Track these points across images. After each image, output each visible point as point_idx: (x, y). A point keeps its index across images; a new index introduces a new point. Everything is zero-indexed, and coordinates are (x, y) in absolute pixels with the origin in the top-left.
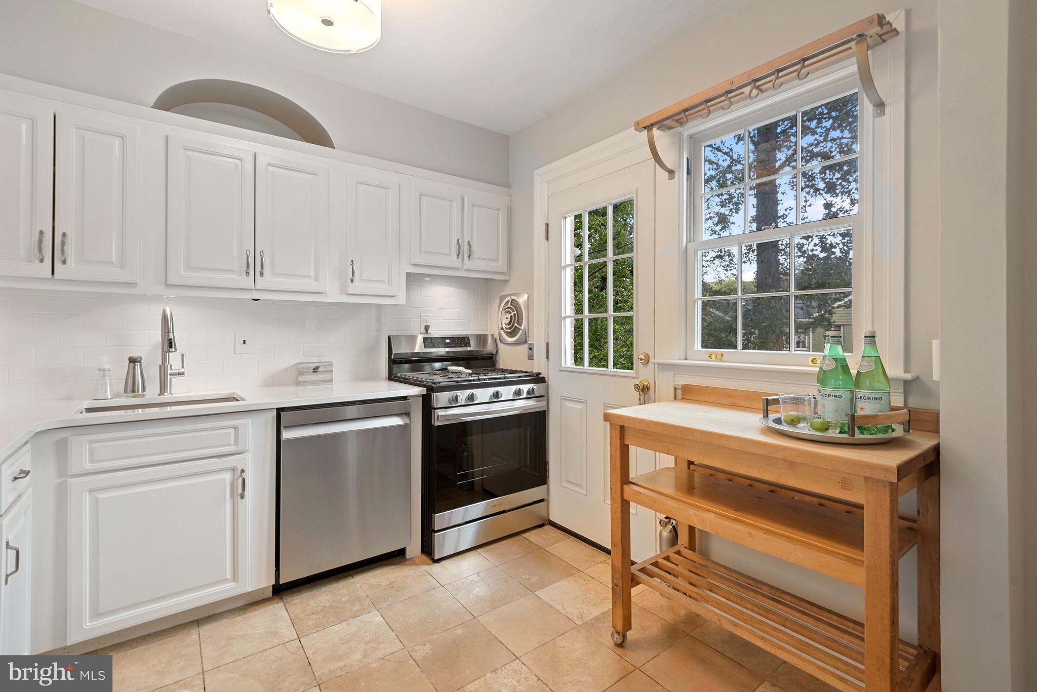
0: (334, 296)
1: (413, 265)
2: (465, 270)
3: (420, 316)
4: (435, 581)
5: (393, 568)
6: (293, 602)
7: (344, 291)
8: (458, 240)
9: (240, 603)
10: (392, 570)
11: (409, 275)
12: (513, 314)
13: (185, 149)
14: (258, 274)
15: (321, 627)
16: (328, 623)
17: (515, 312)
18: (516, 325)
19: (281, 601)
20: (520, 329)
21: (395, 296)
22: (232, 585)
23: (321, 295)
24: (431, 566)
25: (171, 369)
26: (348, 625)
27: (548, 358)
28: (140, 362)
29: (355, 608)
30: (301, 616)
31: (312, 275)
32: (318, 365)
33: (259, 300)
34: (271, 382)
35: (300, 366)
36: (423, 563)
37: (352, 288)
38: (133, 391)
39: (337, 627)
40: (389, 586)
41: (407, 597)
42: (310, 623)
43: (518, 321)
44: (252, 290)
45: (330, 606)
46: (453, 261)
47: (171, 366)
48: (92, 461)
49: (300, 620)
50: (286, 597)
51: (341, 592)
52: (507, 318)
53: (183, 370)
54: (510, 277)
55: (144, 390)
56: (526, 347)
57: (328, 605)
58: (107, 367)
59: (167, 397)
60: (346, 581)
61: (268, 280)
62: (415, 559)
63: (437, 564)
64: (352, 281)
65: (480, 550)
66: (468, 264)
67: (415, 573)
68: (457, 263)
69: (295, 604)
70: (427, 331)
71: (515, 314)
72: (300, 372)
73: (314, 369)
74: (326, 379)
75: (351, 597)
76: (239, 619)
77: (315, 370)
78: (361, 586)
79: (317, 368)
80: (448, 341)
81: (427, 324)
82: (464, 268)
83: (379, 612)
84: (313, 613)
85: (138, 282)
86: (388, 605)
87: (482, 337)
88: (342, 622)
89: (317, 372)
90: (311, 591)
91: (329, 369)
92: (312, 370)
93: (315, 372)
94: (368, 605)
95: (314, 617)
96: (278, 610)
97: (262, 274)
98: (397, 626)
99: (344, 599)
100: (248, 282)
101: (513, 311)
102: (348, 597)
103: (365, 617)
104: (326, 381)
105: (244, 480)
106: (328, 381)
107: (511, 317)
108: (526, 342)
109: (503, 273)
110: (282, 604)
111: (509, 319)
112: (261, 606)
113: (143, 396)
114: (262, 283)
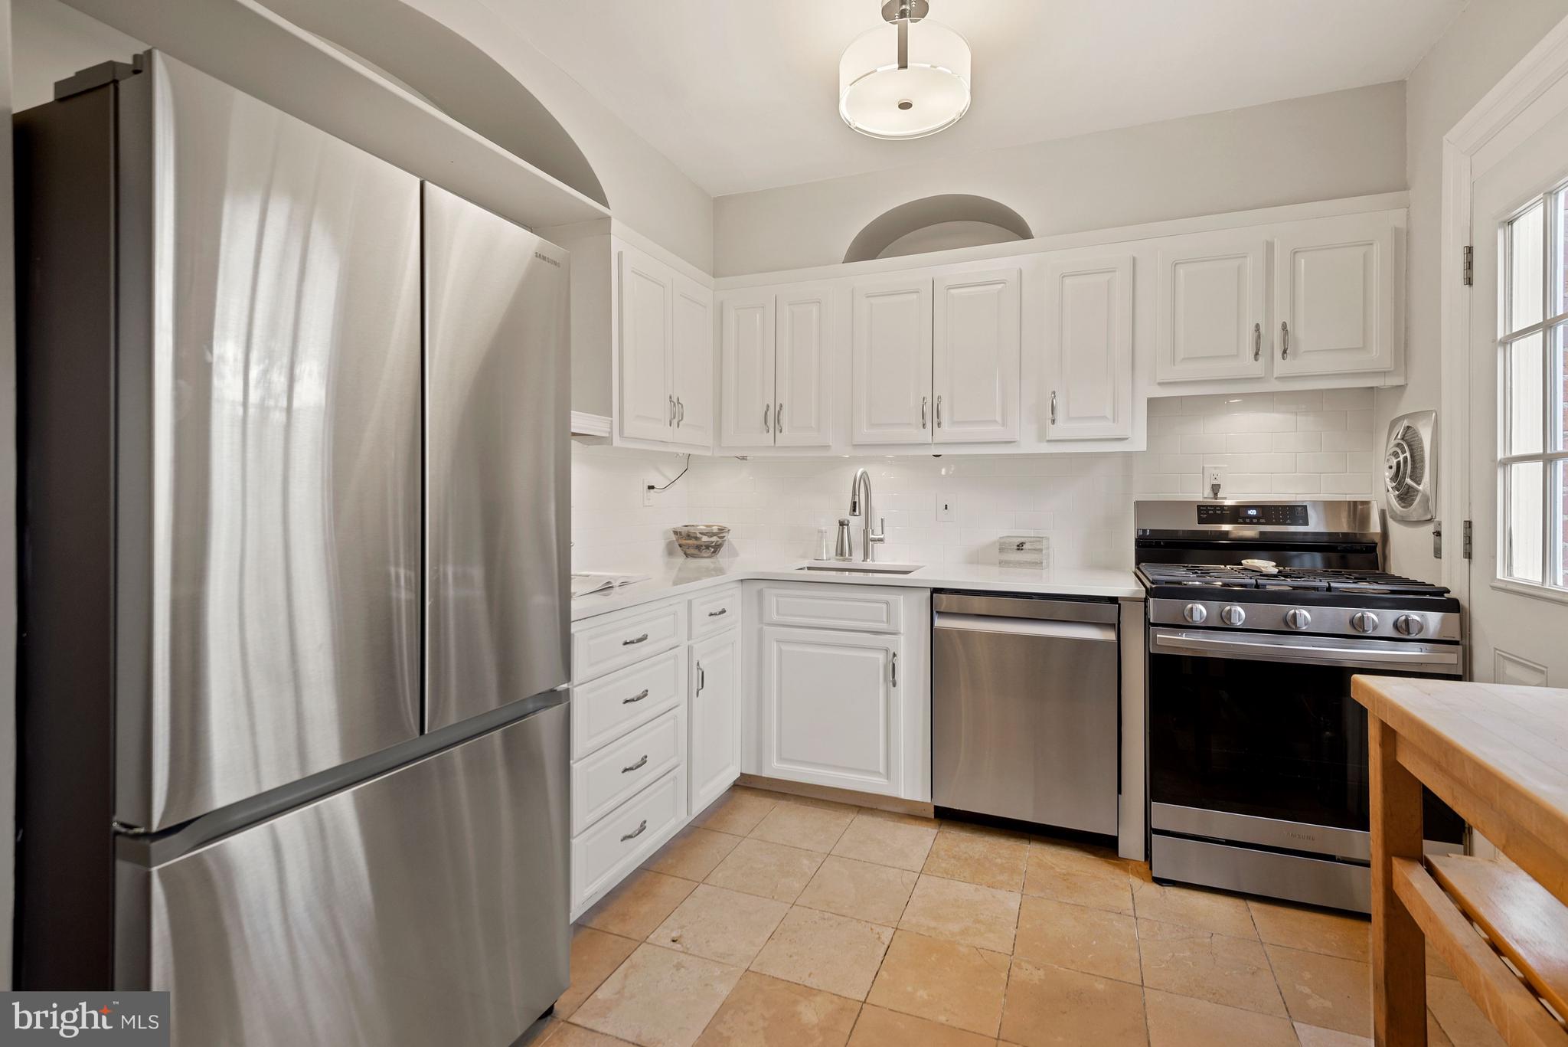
0: (1029, 445)
1: (1160, 384)
2: (1276, 378)
3: (1203, 467)
4: (1132, 904)
5: (1088, 858)
6: (947, 834)
7: (1042, 437)
8: (1257, 326)
9: (900, 810)
10: (1085, 859)
11: (1151, 402)
12: (1401, 457)
13: (867, 297)
14: (935, 425)
15: (949, 876)
16: (959, 875)
17: (1408, 454)
18: (1408, 480)
19: (938, 827)
20: (1418, 491)
21: (1127, 439)
22: (883, 781)
23: (1013, 444)
24: (1146, 883)
25: (873, 534)
26: (977, 890)
27: (1468, 555)
28: (848, 525)
29: (1000, 878)
30: (942, 853)
31: (999, 418)
32: (1023, 540)
33: (940, 456)
34: (976, 558)
35: (1002, 541)
36: (1138, 874)
37: (1054, 432)
38: (842, 554)
39: (963, 885)
40: (1062, 876)
41: (1072, 902)
42: (944, 865)
43: (1412, 472)
44: (930, 444)
45: (978, 859)
46: (1247, 365)
47: (873, 531)
48: (778, 614)
49: (937, 857)
50: (945, 827)
51: (1001, 852)
52: (1391, 467)
53: (882, 537)
54: (1406, 378)
55: (850, 554)
56: (1431, 528)
57: (977, 857)
58: (824, 529)
59: (869, 564)
60: (1018, 843)
61: (946, 432)
62: (1131, 862)
63: (1158, 886)
64: (1053, 421)
65: (1253, 906)
66: (1281, 367)
67: (1113, 879)
68: (1257, 368)
69: (947, 838)
70: (1216, 494)
71: (1405, 459)
72: (1002, 550)
73: (1018, 546)
74: (1033, 561)
75: (1007, 863)
76: (891, 824)
77: (1020, 547)
78: (1029, 857)
79: (1022, 544)
80: (1253, 512)
81: (1216, 482)
82: (1275, 376)
83: (1022, 898)
84: (954, 857)
85: (831, 444)
86: (1039, 897)
87: (1360, 507)
88: (973, 883)
89: (1022, 549)
90: (973, 833)
91: (1038, 547)
92: (1016, 548)
93: (1018, 549)
94: (1017, 883)
95: (953, 861)
96: (927, 836)
97: (939, 424)
98: (1028, 926)
99: (999, 861)
100: (925, 435)
101: (1404, 452)
102: (1004, 861)
103: (1001, 894)
104: (1033, 563)
105: (894, 665)
106: (1037, 563)
107: (1398, 464)
108: (1430, 520)
109: (1384, 373)
110: (935, 831)
111: (1394, 468)
112: (917, 822)
113: (850, 560)
114: (941, 435)
